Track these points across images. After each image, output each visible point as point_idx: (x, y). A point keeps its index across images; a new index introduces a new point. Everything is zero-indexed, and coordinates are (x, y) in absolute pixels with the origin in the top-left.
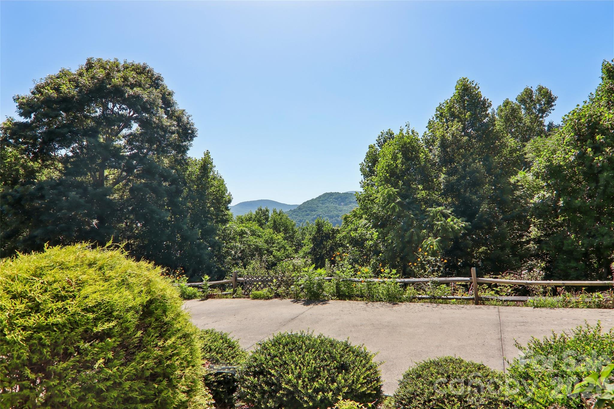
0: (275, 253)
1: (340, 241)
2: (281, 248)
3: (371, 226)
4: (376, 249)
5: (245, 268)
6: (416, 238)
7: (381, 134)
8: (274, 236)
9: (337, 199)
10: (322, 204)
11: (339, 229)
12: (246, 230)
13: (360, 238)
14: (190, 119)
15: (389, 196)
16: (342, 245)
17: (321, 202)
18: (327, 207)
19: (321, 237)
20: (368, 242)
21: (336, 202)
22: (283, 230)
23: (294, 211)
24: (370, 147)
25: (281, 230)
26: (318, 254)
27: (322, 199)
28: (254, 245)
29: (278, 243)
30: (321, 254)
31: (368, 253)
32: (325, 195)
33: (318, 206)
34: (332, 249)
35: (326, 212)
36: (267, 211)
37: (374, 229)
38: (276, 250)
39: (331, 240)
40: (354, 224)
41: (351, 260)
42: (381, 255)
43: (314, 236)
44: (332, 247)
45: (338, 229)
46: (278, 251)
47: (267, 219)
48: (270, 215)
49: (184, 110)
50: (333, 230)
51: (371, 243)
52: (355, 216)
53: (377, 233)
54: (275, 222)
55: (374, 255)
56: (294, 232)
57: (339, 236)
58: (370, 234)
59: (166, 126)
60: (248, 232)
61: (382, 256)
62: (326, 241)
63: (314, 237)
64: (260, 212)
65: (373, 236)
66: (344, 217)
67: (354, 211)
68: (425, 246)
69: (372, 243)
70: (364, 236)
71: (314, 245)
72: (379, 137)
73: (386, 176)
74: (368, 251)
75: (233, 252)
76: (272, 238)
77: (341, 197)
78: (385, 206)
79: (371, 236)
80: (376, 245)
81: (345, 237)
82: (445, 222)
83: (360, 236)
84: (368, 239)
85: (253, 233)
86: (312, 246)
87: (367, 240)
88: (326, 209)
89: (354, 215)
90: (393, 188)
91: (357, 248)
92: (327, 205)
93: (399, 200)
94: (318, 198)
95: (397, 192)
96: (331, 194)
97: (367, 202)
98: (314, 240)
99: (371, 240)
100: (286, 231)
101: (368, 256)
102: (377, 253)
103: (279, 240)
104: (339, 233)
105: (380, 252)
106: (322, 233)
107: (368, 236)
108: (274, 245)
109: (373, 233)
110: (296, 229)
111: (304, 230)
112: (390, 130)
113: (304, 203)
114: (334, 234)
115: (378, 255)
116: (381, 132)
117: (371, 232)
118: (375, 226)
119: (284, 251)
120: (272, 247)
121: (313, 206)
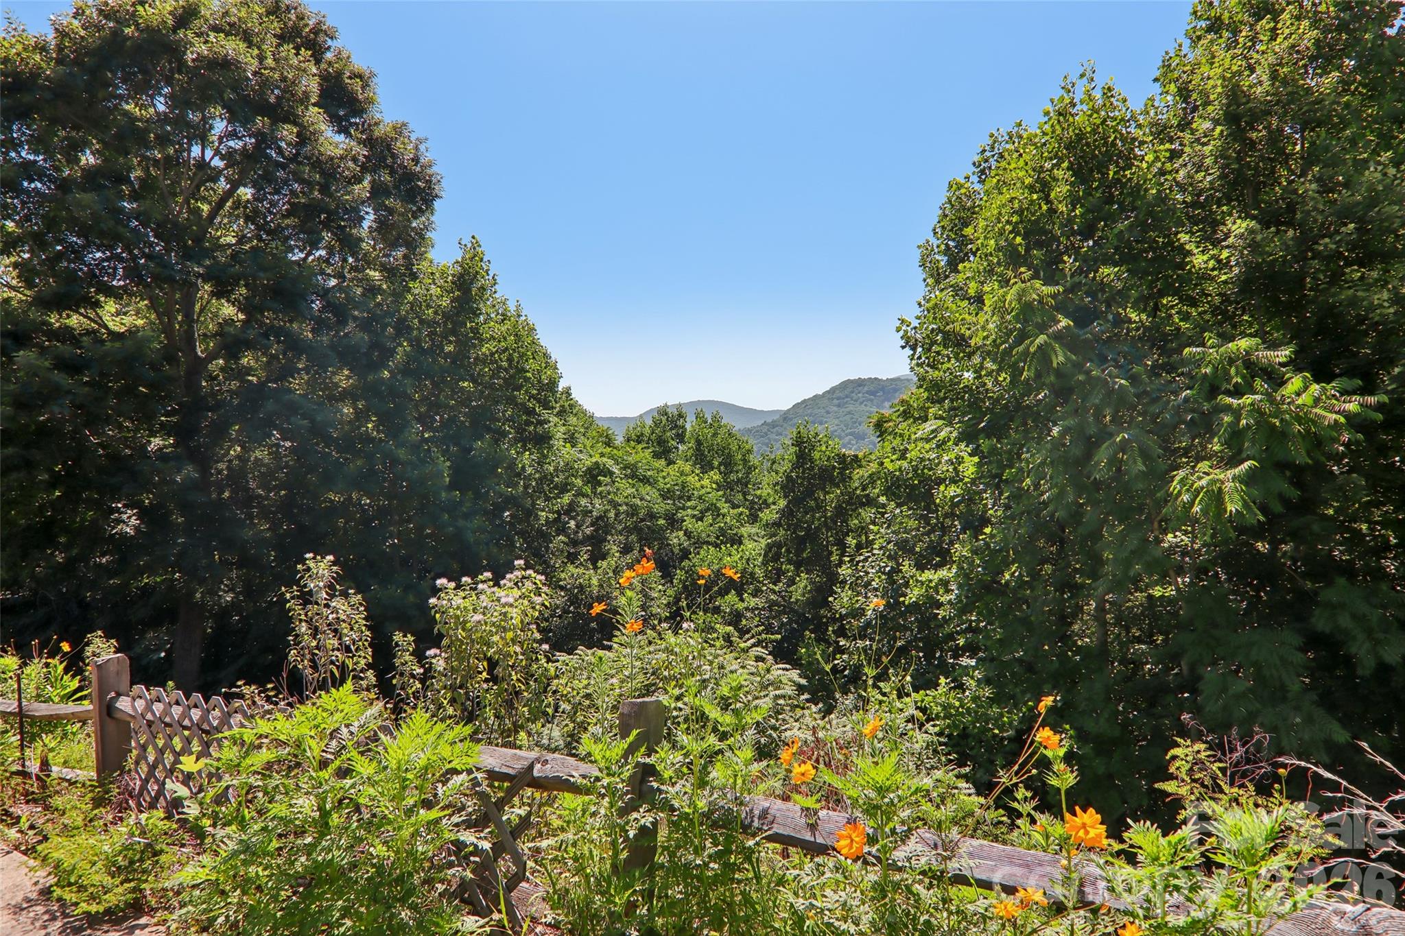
0: (689, 524)
1: (864, 490)
2: (707, 510)
3: (955, 434)
4: (970, 512)
5: (596, 568)
6: (1141, 467)
7: (990, 142)
8: (692, 479)
9: (873, 393)
10: (839, 406)
11: (861, 455)
12: (610, 463)
13: (916, 474)
14: (422, 147)
15: (1027, 310)
16: (870, 502)
17: (836, 402)
18: (849, 413)
19: (809, 479)
20: (942, 488)
21: (871, 400)
22: (720, 464)
23: (774, 425)
24: (954, 186)
25: (716, 463)
26: (802, 528)
27: (838, 394)
28: (627, 504)
29: (700, 498)
30: (809, 526)
31: (948, 522)
32: (845, 385)
33: (828, 412)
34: (842, 513)
35: (847, 426)
36: (680, 416)
37: (962, 446)
38: (694, 516)
39: (838, 487)
40: (901, 435)
41: (891, 546)
42: (988, 530)
43: (787, 477)
44: (840, 506)
45: (856, 456)
46: (701, 519)
47: (681, 438)
48: (688, 427)
49: (404, 125)
50: (842, 459)
51: (953, 491)
52: (906, 415)
53: (976, 459)
54: (699, 443)
55: (964, 531)
56: (750, 469)
57: (859, 474)
58: (950, 462)
59: (332, 159)
60: (616, 470)
61: (992, 536)
62: (823, 489)
63: (789, 478)
64: (664, 419)
65: (961, 468)
66: (874, 420)
67: (903, 402)
68: (1186, 497)
69: (959, 491)
70: (930, 469)
71: (789, 502)
72: (984, 151)
73: (1011, 244)
74: (946, 516)
75: (572, 524)
76: (684, 486)
77: (883, 389)
78: (1008, 352)
79: (955, 469)
80: (970, 498)
81: (873, 478)
82: (1270, 397)
83: (915, 469)
84: (945, 480)
85: (632, 473)
86: (782, 503)
87: (940, 481)
88: (848, 417)
89: (904, 411)
90: (1037, 284)
91: (909, 509)
92: (851, 408)
93: (1064, 322)
94: (828, 392)
95: (1054, 296)
96: (860, 383)
97: (938, 353)
98: (787, 486)
99: (954, 481)
100: (728, 464)
101: (944, 530)
102: (975, 524)
103: (703, 491)
104: (860, 466)
105: (985, 521)
106: (812, 468)
107: (944, 469)
108: (689, 504)
109: (960, 460)
110: (754, 459)
111: (774, 462)
112: (1020, 125)
113: (796, 406)
114: (844, 469)
115: (977, 531)
116: (992, 136)
117: (952, 456)
118: (968, 436)
119: (714, 520)
120: (684, 508)
121: (816, 411)
